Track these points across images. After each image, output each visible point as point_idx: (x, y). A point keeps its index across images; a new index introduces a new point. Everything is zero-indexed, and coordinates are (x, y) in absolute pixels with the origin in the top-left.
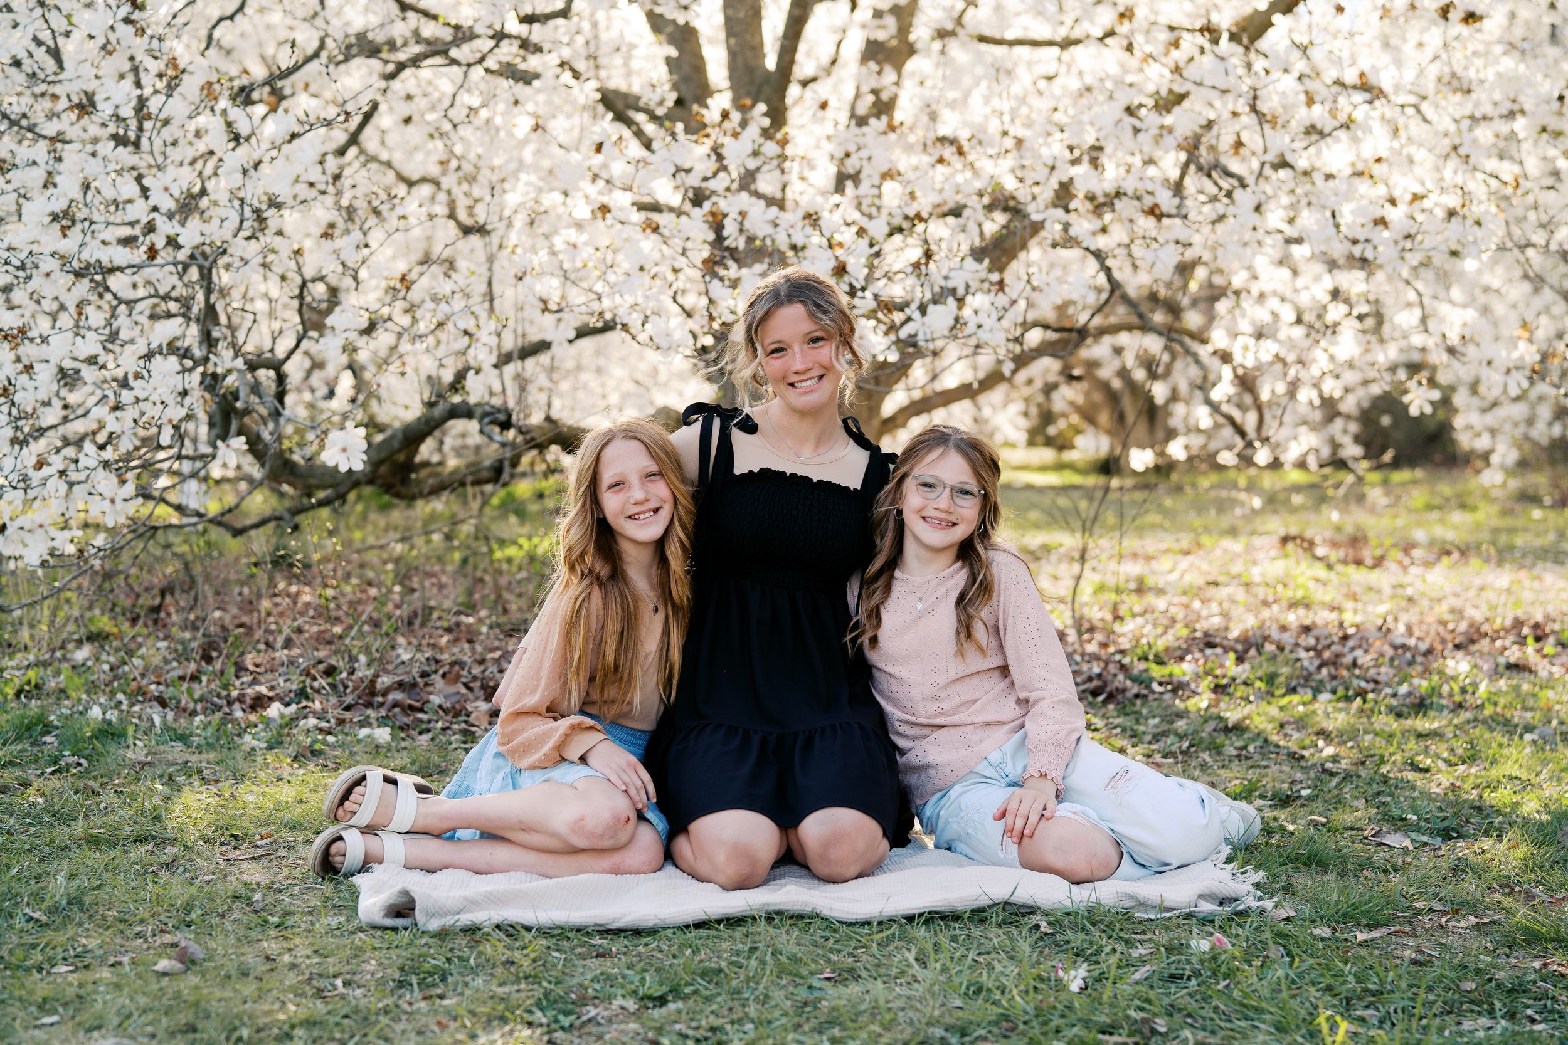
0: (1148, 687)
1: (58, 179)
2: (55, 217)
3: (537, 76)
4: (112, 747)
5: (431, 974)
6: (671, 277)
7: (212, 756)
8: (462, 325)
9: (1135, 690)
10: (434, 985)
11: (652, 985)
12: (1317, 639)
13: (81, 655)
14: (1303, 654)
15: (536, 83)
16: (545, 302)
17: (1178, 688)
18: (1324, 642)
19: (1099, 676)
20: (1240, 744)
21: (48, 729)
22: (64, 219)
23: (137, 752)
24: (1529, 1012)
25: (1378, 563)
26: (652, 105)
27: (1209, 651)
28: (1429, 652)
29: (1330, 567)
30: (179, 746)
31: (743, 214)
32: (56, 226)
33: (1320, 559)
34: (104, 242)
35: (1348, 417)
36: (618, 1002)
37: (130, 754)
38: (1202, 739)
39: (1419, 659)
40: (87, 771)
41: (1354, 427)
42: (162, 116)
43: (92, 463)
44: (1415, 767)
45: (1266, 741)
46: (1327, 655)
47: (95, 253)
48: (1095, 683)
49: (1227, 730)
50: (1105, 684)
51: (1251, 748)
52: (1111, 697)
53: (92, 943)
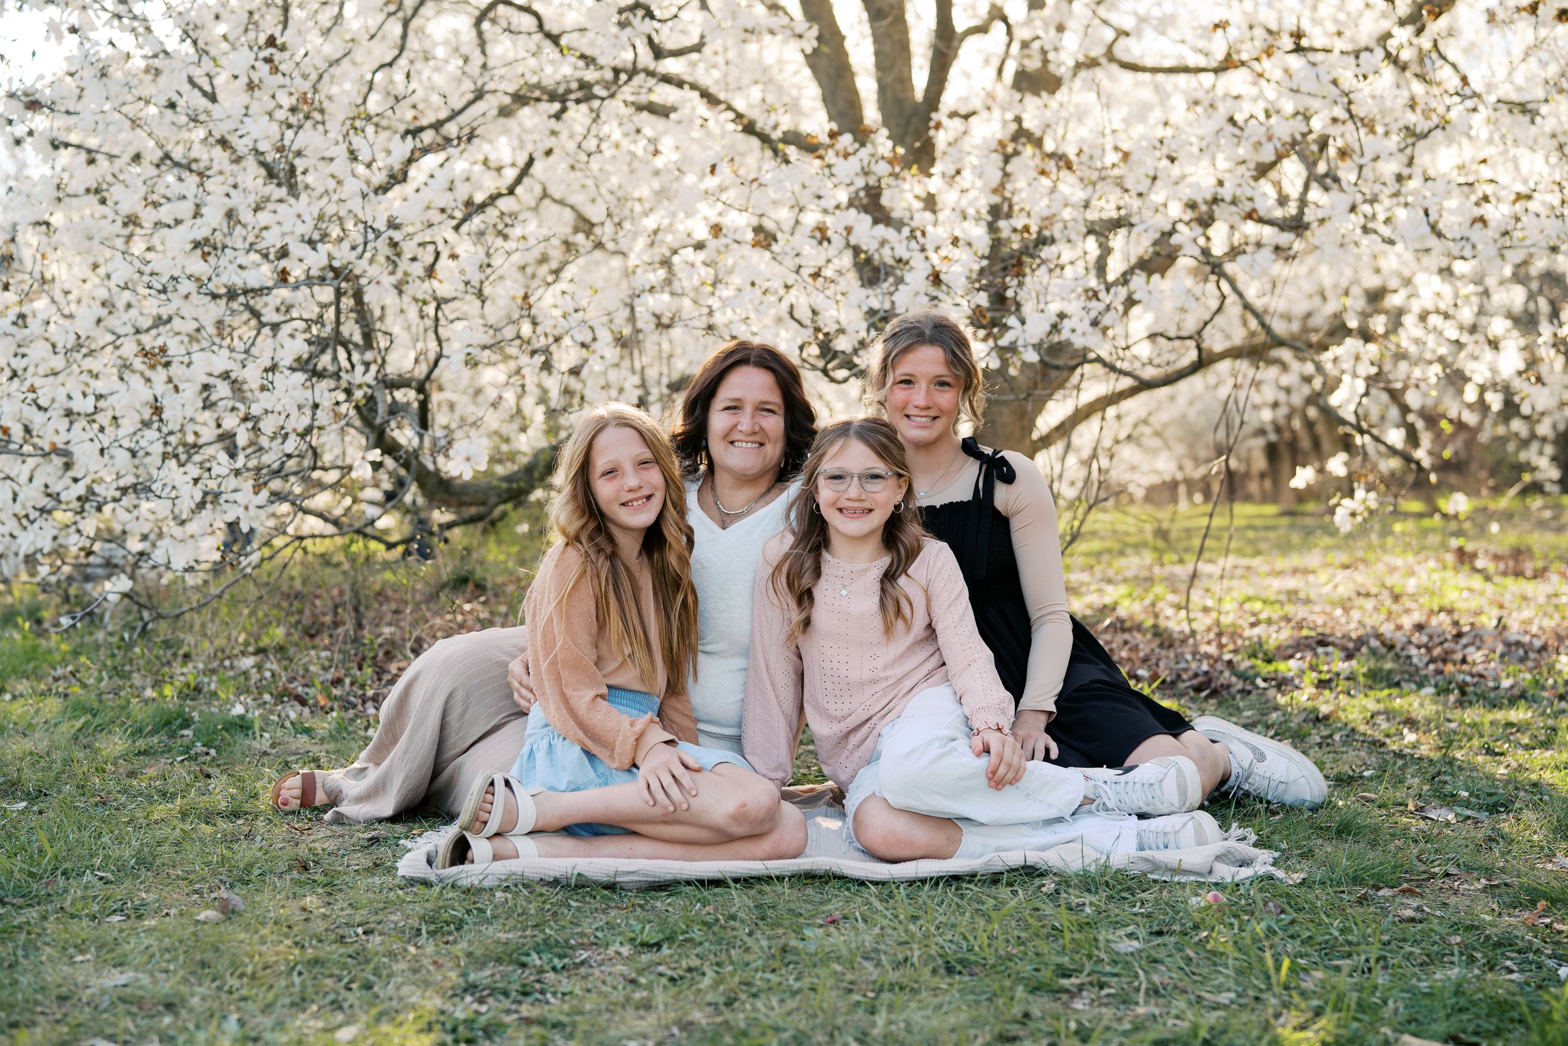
0: (1253, 683)
1: (204, 210)
2: (197, 245)
3: (674, 109)
4: (240, 738)
5: (448, 923)
6: (782, 291)
7: (331, 746)
8: (580, 338)
9: (1240, 686)
10: (450, 933)
11: (650, 934)
12: (1431, 637)
13: (248, 662)
14: (1413, 651)
15: (673, 116)
16: (658, 317)
17: (1282, 683)
18: (1437, 640)
19: (1206, 673)
20: (1325, 733)
21: (187, 723)
22: (204, 247)
23: (263, 743)
24: (1508, 963)
25: (1539, 574)
26: (768, 130)
27: (1320, 650)
28: (1544, 648)
29: (1488, 578)
30: (304, 738)
31: (849, 230)
32: (199, 252)
33: (1479, 571)
34: (241, 267)
35: (1544, 440)
36: (616, 947)
37: (256, 744)
38: (1289, 729)
39: (1532, 655)
40: (214, 759)
41: (1549, 449)
42: (295, 148)
43: (224, 471)
44: (1490, 752)
45: (1353, 730)
46: (1437, 652)
47: (232, 277)
48: (1200, 679)
49: (1318, 720)
50: (1210, 681)
51: (1337, 737)
52: (1214, 693)
53: (151, 897)
